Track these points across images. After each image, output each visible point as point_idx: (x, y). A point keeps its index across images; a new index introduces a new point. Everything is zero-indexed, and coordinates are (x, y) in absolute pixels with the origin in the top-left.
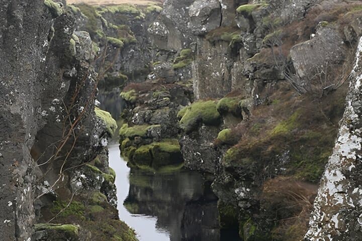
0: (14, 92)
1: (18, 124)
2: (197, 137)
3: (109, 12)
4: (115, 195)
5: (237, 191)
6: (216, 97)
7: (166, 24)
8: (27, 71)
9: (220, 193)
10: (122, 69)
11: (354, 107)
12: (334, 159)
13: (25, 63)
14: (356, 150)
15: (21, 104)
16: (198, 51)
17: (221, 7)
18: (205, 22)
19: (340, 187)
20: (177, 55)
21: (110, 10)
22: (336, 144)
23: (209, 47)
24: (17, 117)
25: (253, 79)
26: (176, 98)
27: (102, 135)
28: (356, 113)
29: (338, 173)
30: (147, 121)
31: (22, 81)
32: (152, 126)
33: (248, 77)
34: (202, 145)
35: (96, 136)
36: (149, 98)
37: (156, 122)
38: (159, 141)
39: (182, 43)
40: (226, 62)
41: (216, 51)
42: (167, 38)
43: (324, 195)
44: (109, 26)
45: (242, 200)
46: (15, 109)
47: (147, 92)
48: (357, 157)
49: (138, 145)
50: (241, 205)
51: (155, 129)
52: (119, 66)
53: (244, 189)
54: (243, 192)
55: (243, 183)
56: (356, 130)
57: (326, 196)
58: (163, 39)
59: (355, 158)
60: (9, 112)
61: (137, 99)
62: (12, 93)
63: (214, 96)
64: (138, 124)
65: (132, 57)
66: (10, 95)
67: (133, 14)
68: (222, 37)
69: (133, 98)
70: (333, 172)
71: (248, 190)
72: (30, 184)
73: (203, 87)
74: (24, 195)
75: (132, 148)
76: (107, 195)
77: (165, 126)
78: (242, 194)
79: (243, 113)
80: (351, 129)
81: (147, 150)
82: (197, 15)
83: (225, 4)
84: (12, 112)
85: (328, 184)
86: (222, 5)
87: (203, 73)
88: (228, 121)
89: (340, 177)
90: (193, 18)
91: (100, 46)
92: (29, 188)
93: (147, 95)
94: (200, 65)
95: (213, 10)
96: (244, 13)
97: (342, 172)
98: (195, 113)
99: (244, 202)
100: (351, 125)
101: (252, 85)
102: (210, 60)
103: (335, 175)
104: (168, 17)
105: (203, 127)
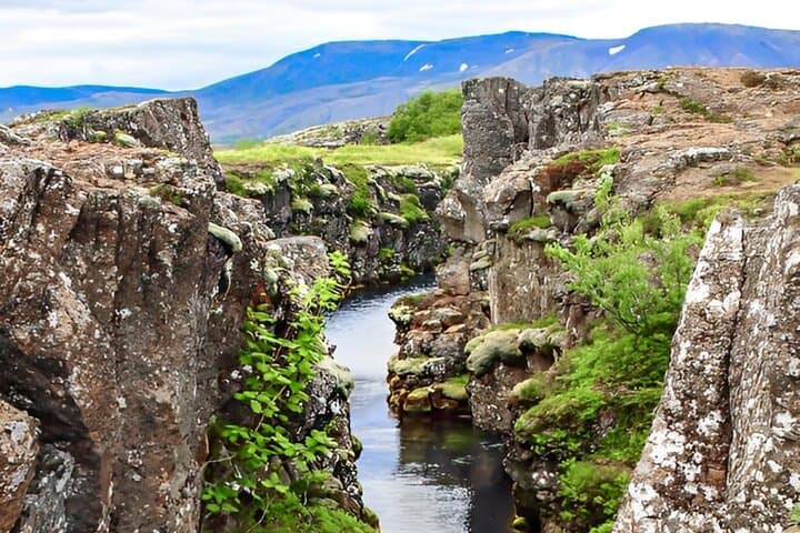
0: (160, 370)
1: (166, 417)
2: (492, 382)
3: (387, 176)
4: (355, 481)
5: (535, 476)
6: (522, 323)
7: (462, 202)
8: (182, 338)
9: (515, 474)
10: (406, 260)
11: (674, 389)
12: (642, 468)
13: (179, 327)
14: (675, 454)
15: (171, 388)
16: (497, 253)
17: (531, 188)
18: (508, 211)
19: (650, 509)
20: (476, 248)
21: (390, 173)
22: (647, 445)
23: (512, 248)
24: (166, 407)
25: (568, 306)
26: (470, 318)
27: (332, 397)
28: (677, 398)
29: (649, 488)
30: (426, 352)
31: (173, 354)
32: (431, 360)
33: (561, 301)
34: (499, 394)
35: (322, 400)
36: (429, 317)
37: (439, 353)
38: (442, 382)
39: (486, 230)
40: (537, 272)
41: (522, 255)
42: (463, 223)
43: (626, 520)
44: (387, 196)
45: (542, 489)
46: (162, 395)
47: (426, 309)
48: (678, 465)
49: (411, 387)
50: (541, 496)
51: (436, 364)
52: (401, 256)
53: (545, 473)
54: (544, 477)
55: (544, 464)
56: (677, 424)
57: (630, 521)
58: (459, 224)
59: (674, 466)
60: (153, 399)
61: (411, 319)
62: (157, 372)
63: (520, 322)
64: (412, 356)
65: (421, 243)
66: (155, 375)
67: (423, 178)
68: (531, 236)
69: (407, 317)
70: (640, 485)
71: (551, 475)
72: (191, 500)
73: (503, 307)
74: (181, 516)
75: (403, 391)
76: (342, 480)
77: (452, 359)
78: (542, 481)
79: (555, 353)
80: (671, 423)
81: (426, 394)
82: (496, 199)
83: (537, 185)
84: (158, 400)
85: (634, 504)
86: (533, 185)
87: (504, 286)
88: (533, 363)
89: (652, 494)
90: (490, 204)
91: (374, 227)
92: (189, 506)
93: (427, 312)
94: (499, 274)
95: (520, 194)
96: (559, 203)
97: (654, 488)
98: (488, 348)
99: (546, 492)
100: (669, 418)
101: (566, 314)
102: (514, 269)
103: (643, 490)
104: (465, 191)
105: (501, 368)
